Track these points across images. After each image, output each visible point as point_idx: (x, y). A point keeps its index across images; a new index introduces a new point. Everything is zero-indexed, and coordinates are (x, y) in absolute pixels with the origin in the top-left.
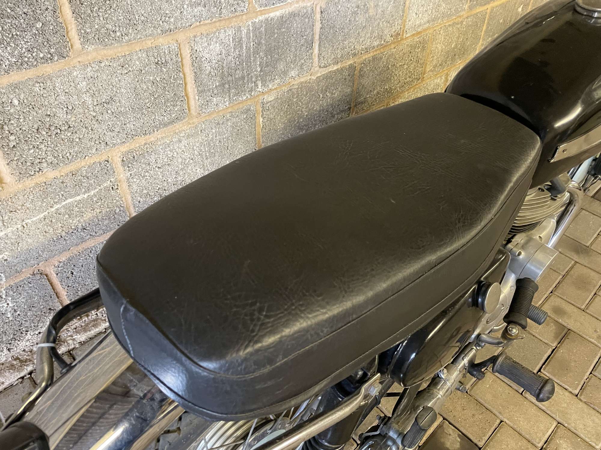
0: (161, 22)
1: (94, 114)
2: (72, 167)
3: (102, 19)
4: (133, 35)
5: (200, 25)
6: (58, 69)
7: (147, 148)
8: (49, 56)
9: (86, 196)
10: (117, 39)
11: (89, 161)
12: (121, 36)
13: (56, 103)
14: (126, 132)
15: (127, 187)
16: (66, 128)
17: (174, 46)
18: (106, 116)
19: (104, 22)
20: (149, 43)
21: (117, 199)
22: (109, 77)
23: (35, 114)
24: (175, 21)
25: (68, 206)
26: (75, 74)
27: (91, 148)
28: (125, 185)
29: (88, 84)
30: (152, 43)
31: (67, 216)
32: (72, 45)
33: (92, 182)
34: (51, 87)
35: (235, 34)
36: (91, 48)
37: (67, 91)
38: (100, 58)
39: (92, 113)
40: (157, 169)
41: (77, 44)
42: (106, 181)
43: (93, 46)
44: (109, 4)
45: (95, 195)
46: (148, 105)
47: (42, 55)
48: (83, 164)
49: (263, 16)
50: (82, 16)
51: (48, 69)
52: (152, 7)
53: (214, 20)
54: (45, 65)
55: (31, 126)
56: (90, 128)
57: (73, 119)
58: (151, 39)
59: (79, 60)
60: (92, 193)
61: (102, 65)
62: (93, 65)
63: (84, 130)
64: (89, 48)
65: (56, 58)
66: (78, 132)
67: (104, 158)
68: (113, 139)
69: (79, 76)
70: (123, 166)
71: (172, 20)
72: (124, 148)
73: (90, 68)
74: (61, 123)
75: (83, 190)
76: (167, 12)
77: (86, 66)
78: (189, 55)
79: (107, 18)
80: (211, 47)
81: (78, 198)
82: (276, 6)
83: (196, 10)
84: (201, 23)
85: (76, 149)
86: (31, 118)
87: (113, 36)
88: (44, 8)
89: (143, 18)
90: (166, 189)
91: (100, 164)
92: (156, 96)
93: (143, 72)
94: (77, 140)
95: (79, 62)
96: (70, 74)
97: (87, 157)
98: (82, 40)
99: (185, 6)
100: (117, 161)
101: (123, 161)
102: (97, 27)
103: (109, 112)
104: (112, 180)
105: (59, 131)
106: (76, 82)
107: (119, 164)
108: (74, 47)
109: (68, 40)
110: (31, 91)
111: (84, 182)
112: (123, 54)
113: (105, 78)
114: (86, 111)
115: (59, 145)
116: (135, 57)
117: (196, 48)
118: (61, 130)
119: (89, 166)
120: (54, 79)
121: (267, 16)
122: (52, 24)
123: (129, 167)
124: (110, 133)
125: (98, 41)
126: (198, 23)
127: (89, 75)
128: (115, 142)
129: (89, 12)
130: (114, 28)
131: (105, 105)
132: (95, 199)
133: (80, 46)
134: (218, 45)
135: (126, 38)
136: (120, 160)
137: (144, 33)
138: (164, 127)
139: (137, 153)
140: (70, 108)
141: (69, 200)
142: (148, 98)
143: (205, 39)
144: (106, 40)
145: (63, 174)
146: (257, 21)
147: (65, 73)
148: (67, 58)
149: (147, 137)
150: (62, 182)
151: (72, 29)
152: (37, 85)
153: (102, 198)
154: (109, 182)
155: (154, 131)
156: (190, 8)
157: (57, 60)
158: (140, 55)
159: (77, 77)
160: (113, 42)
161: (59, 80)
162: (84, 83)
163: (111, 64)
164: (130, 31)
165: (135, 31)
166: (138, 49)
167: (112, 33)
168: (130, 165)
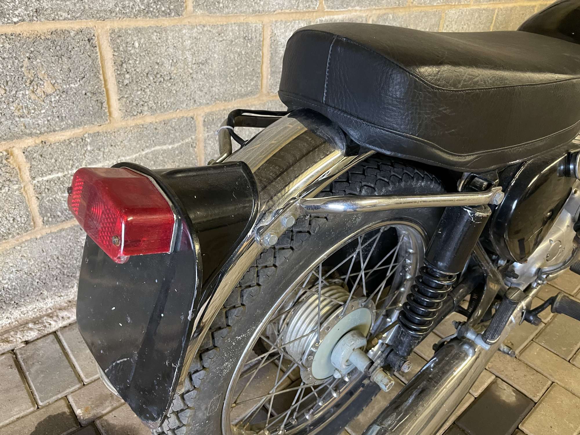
0: (253, 4)
1: (191, 71)
2: (166, 116)
6: (173, 24)
8: (168, 11)
9: (170, 147)
11: (179, 114)
13: (166, 53)
14: (211, 94)
15: (203, 148)
16: (169, 78)
17: (260, 26)
18: (200, 76)
20: (242, 19)
21: (194, 157)
22: (208, 41)
23: (148, 59)
24: (263, 4)
25: (156, 153)
26: (184, 31)
27: (182, 102)
28: (202, 145)
29: (192, 43)
30: (244, 20)
31: (153, 162)
32: (186, 6)
33: (177, 134)
34: (165, 39)
36: (199, 12)
37: (175, 45)
38: (204, 22)
39: (189, 70)
41: (190, 6)
42: (187, 137)
43: (201, 11)
45: (177, 148)
46: (232, 74)
47: (163, 9)
48: (174, 116)
49: (329, 17)
51: (165, 22)
53: (292, 11)
54: (164, 18)
55: (143, 69)
56: (185, 84)
57: (175, 72)
58: (243, 16)
59: (189, 20)
60: (176, 145)
61: (205, 29)
62: (198, 27)
63: (181, 84)
65: (173, 14)
66: (176, 85)
67: (191, 114)
68: (201, 98)
69: (187, 34)
70: (204, 125)
72: (207, 110)
73: (196, 29)
74: (165, 73)
75: (170, 141)
77: (193, 27)
78: (269, 37)
80: (287, 34)
81: (165, 147)
82: (339, 10)
84: (283, 11)
85: (172, 100)
86: (145, 62)
91: (187, 119)
92: (239, 68)
93: (234, 43)
94: (174, 92)
96: (180, 30)
97: (178, 110)
98: (194, 3)
100: (200, 120)
101: (204, 121)
103: (202, 72)
104: (193, 137)
105: (162, 80)
106: (184, 39)
107: (201, 123)
108: (187, 9)
110: (150, 38)
111: (172, 133)
113: (205, 41)
114: (186, 67)
115: (160, 93)
116: (230, 29)
118: (164, 80)
119: (178, 119)
120: (168, 32)
121: (332, 17)
123: (208, 128)
124: (199, 92)
125: (205, 7)
127: (194, 35)
128: (202, 101)
131: (201, 65)
132: (177, 152)
135: (226, 10)
136: (202, 119)
137: (240, 9)
138: (240, 98)
139: (216, 117)
140: (175, 61)
141: (158, 148)
142: (233, 68)
143: (283, 26)
145: (157, 121)
146: (324, 19)
147: (177, 29)
149: (226, 103)
150: (156, 129)
152: (155, 34)
153: (183, 152)
154: (190, 139)
155: (232, 99)
158: (234, 28)
159: (185, 35)
160: (216, 11)
161: (171, 34)
162: (189, 41)
163: (211, 30)
164: (230, 5)
165: (234, 6)
166: (233, 22)
167: (217, 3)
168: (209, 127)
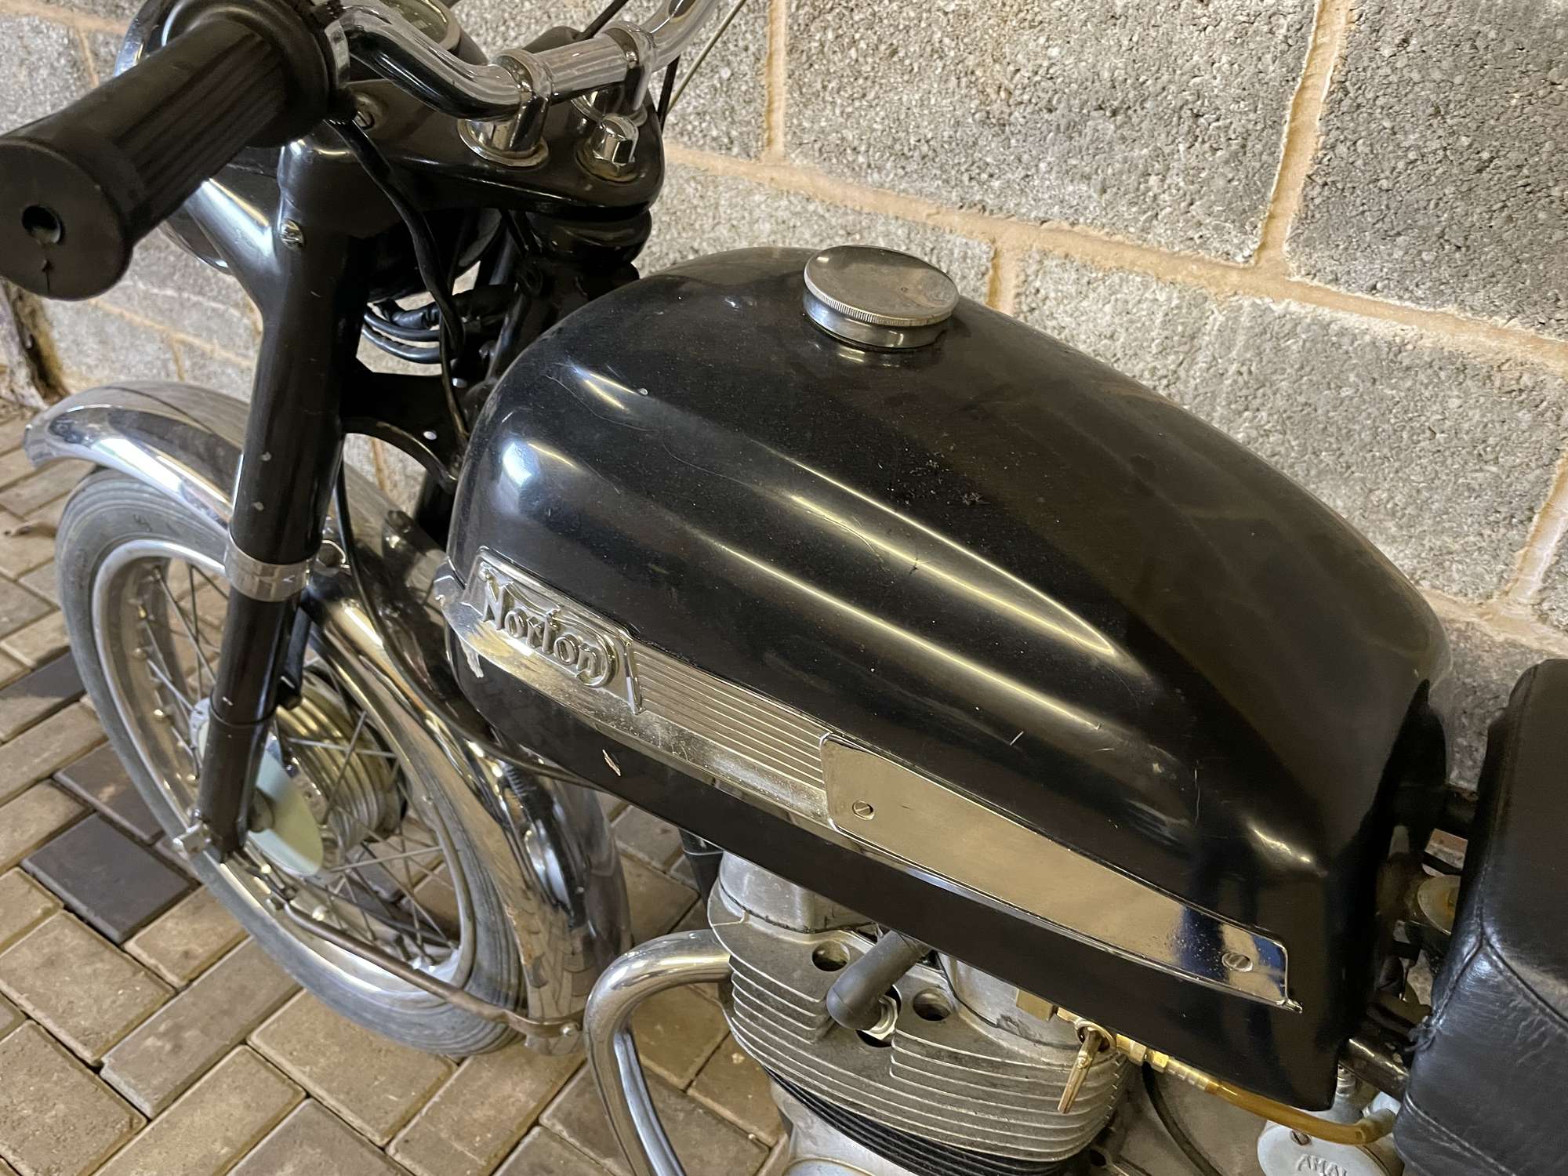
3: (838, 112)
4: (892, 176)
5: (1070, 231)
10: (857, 169)
12: (865, 166)
19: (841, 120)
35: (1178, 307)
44: (860, 86)
50: (804, 90)
52: (956, 132)
64: (797, 161)
71: (996, 184)
76: (989, 160)
79: (849, 115)
83: (1070, 188)
87: (850, 159)
88: (741, 44)
89: (925, 148)
95: (772, 179)
99: (1043, 166)
102: (823, 124)
109: (765, 126)
112: (858, 208)
117: (1038, 284)
122: (746, 82)
126: (1066, 225)
129: (819, 86)
130: (856, 143)
133: (783, 149)
134: (1108, 308)
144: (834, 161)
148: (753, 160)
151: (779, 108)
156: (1053, 176)
157: (736, 157)
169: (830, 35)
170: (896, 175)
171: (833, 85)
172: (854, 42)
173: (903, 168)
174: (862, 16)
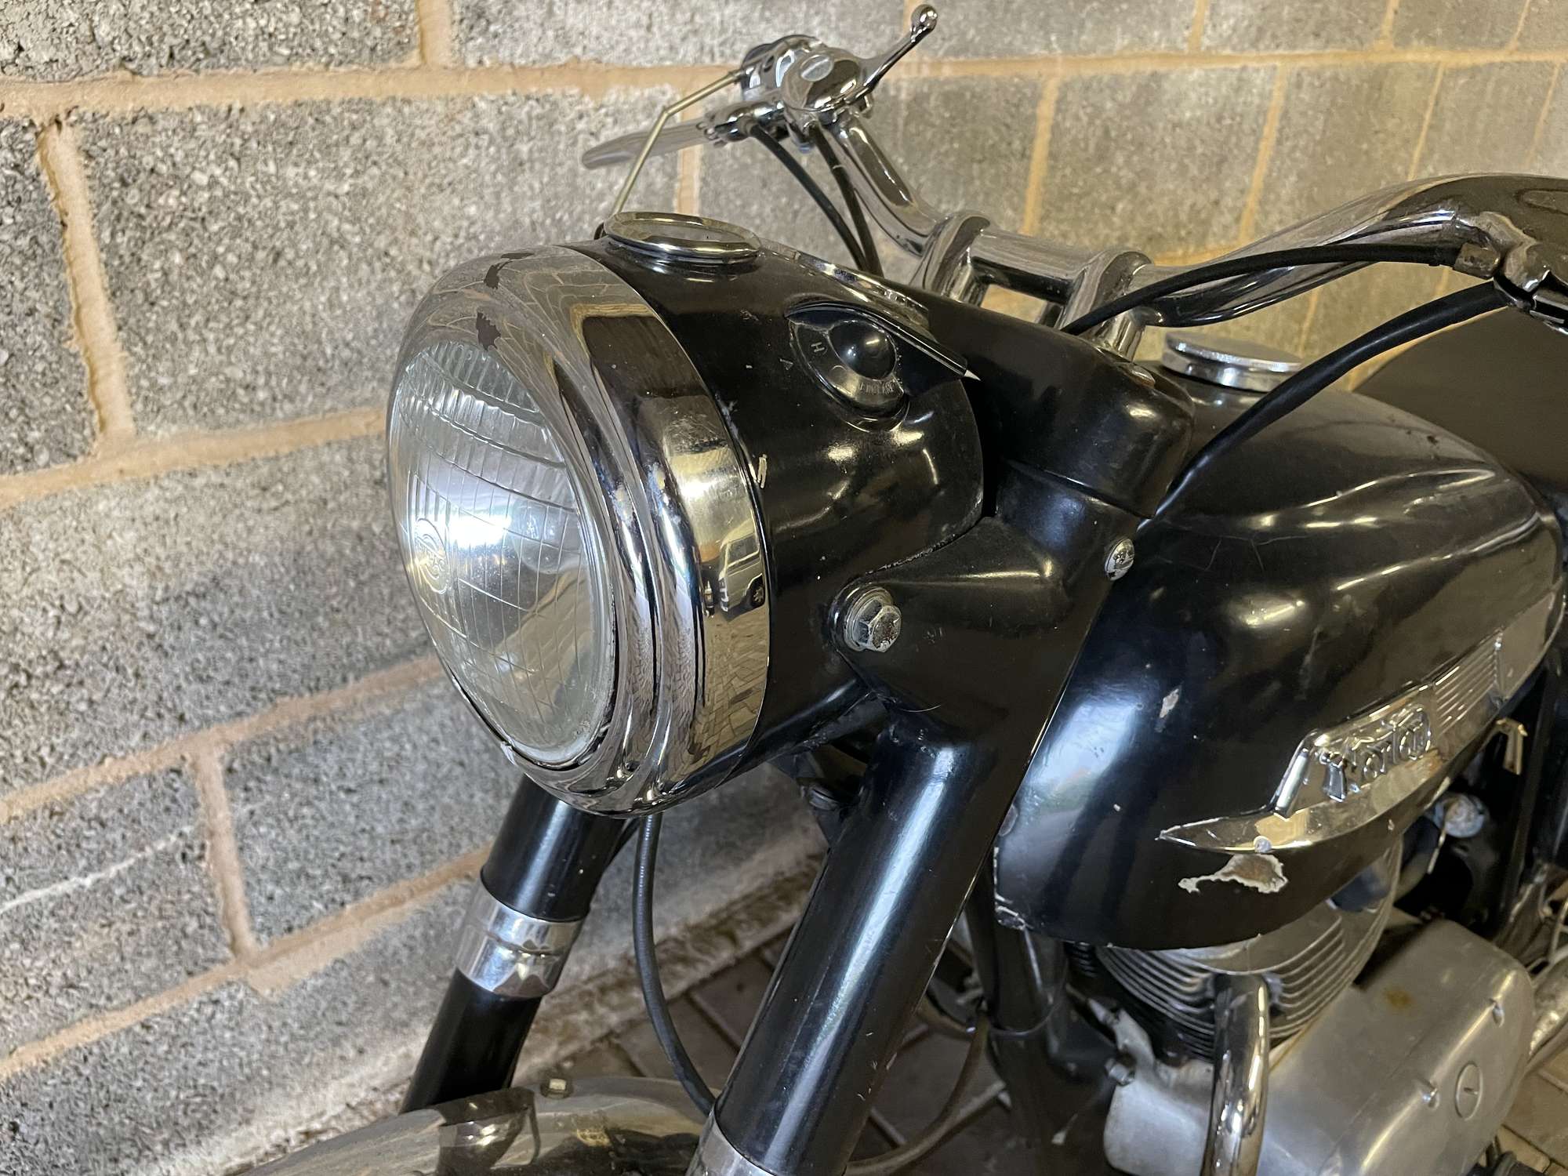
1: (151, 628)
2: (55, 789)
3: (212, 349)
4: (310, 399)
6: (46, 492)
7: (315, 732)
8: (21, 450)
9: (88, 882)
10: (257, 408)
11: (114, 769)
12: (269, 401)
13: (26, 591)
14: (249, 683)
15: (234, 853)
16: (50, 668)
18: (191, 636)
19: (218, 358)
21: (196, 889)
22: (217, 519)
25: (24, 913)
26: (101, 506)
27: (126, 731)
28: (227, 845)
29: (141, 539)
30: (368, 425)
31: (16, 946)
32: (103, 423)
33: (116, 836)
34: (14, 544)
36: (162, 432)
37: (68, 556)
38: (192, 462)
39: (142, 624)
40: (342, 795)
41: (122, 419)
42: (162, 834)
43: (174, 429)
44: (241, 309)
45: (120, 879)
46: (335, 603)
48: (94, 778)
50: (150, 339)
51: (12, 489)
52: (381, 323)
56: (130, 671)
57: (77, 642)
59: (121, 464)
60: (112, 871)
61: (199, 482)
62: (166, 483)
63: (110, 675)
64: (160, 432)
65: (43, 458)
66: (88, 682)
67: (169, 761)
68: (205, 703)
69: (116, 513)
70: (228, 786)
72: (238, 733)
73: (157, 491)
74: (32, 655)
75: (83, 863)
77: (142, 486)
79: (230, 349)
81: (62, 888)
85: (75, 734)
87: (246, 400)
88: (19, 308)
89: (346, 353)
90: (365, 854)
91: (152, 780)
92: (362, 578)
93: (331, 505)
94: (83, 707)
95: (121, 471)
96: (84, 505)
97: (108, 761)
98: (139, 406)
100: (213, 767)
101: (230, 770)
102: (193, 371)
103: (203, 621)
104: (187, 829)
105: (22, 679)
106: (103, 531)
107: (217, 779)
108: (113, 428)
109: (91, 406)
111: (87, 838)
112: (272, 454)
113: (201, 519)
114: (126, 618)
115: (16, 722)
116: (309, 464)
118: (29, 677)
119: (112, 788)
120: (28, 520)
122: (43, 357)
123: (246, 789)
124: (195, 686)
125: (191, 412)
127: (149, 510)
128: (210, 712)
129: (174, 326)
130: (249, 378)
131: (192, 601)
132: (119, 891)
133: (131, 425)
135: (288, 406)
136: (220, 768)
137: (348, 395)
138: (377, 669)
139: (282, 746)
140: (72, 608)
141: (29, 896)
142: (337, 583)
144: (221, 411)
145: (19, 812)
147: (67, 504)
148: (80, 459)
149: (320, 697)
150: (13, 840)
151: (109, 375)
153: (144, 885)
154: (173, 838)
155: (345, 680)
157: (47, 465)
158: (326, 458)
159: (107, 516)
160: (241, 416)
161: (45, 524)
162: (130, 535)
163: (227, 481)
164: (303, 388)
165: (319, 390)
166: (320, 442)
167: (241, 392)
168: (252, 784)
169: (177, 259)
170: (315, 396)
171: (198, 318)
172: (215, 259)
173: (323, 384)
174: (221, 224)
